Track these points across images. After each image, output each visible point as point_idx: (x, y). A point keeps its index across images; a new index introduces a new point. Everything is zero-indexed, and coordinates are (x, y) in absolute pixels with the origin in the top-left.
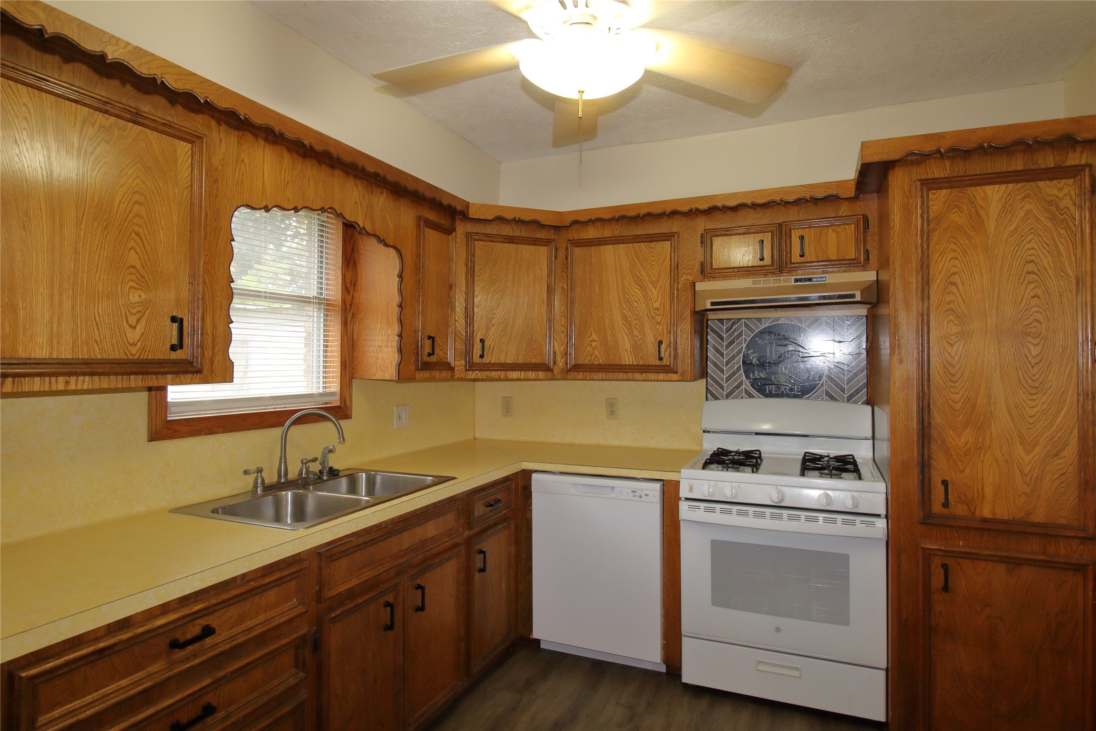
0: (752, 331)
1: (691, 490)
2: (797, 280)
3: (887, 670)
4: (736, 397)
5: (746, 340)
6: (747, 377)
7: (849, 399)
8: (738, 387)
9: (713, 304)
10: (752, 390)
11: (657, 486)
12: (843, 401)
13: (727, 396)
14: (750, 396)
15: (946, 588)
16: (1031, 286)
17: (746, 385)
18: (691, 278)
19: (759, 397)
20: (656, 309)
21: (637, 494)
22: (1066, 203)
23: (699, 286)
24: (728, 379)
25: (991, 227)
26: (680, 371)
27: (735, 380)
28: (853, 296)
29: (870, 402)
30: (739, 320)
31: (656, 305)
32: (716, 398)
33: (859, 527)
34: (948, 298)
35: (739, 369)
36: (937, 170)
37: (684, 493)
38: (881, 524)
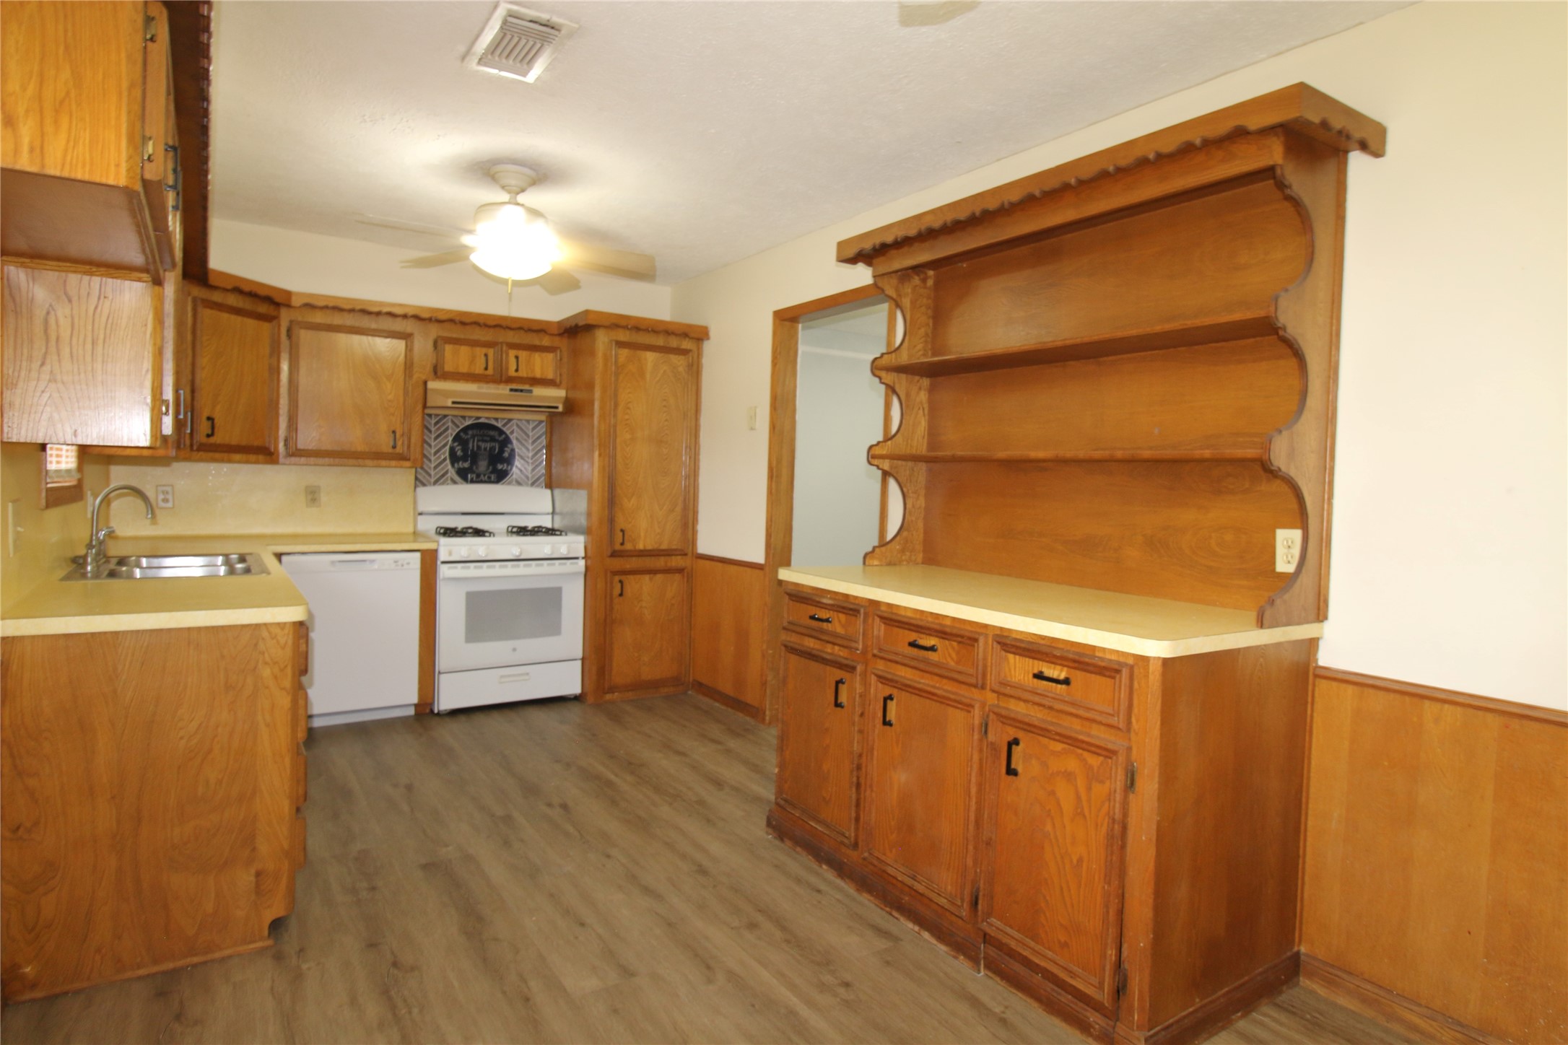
0: (458, 427)
1: (450, 554)
2: (511, 390)
3: (583, 659)
4: (443, 484)
5: (452, 435)
6: (453, 465)
7: (533, 484)
8: (443, 476)
9: (454, 403)
10: (457, 478)
11: (418, 555)
12: (527, 485)
13: (435, 483)
14: (455, 482)
15: (621, 595)
16: (665, 415)
17: (451, 473)
18: (424, 377)
19: (462, 484)
20: (390, 401)
21: (400, 563)
22: (681, 369)
23: (431, 385)
24: (436, 467)
25: (648, 376)
26: (412, 458)
27: (443, 469)
28: (557, 408)
29: (550, 485)
30: (445, 416)
31: (390, 397)
32: (424, 485)
33: (568, 567)
34: (627, 417)
35: (445, 459)
36: (623, 336)
37: (443, 556)
38: (582, 563)
